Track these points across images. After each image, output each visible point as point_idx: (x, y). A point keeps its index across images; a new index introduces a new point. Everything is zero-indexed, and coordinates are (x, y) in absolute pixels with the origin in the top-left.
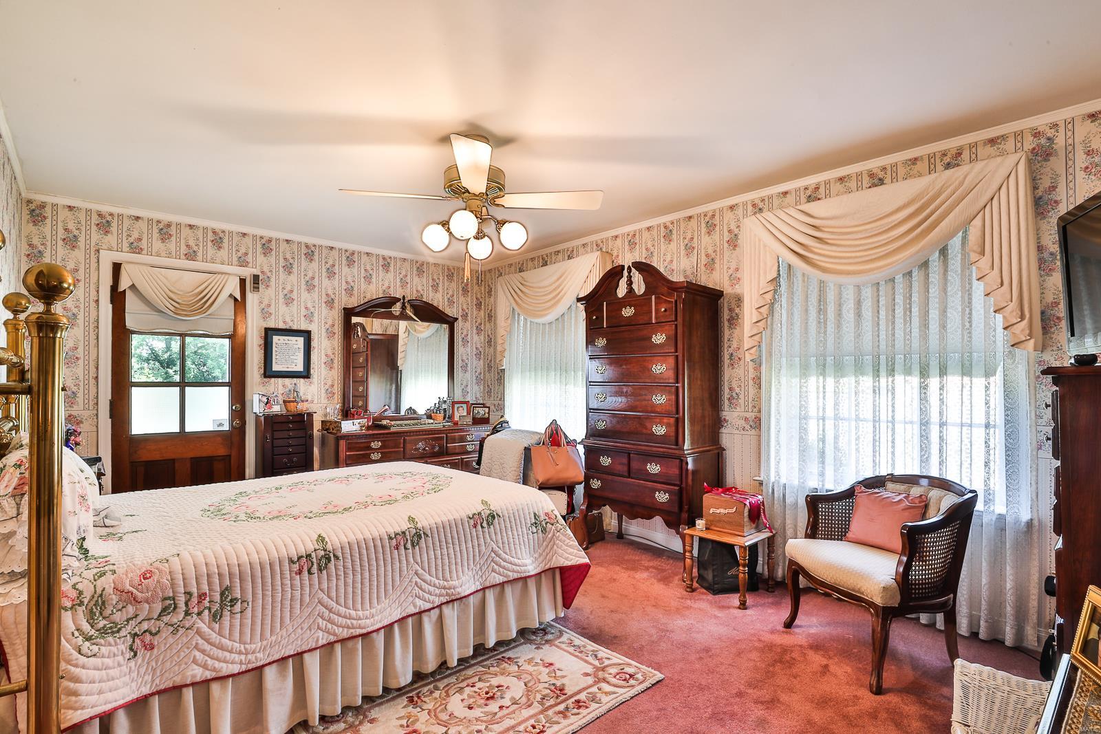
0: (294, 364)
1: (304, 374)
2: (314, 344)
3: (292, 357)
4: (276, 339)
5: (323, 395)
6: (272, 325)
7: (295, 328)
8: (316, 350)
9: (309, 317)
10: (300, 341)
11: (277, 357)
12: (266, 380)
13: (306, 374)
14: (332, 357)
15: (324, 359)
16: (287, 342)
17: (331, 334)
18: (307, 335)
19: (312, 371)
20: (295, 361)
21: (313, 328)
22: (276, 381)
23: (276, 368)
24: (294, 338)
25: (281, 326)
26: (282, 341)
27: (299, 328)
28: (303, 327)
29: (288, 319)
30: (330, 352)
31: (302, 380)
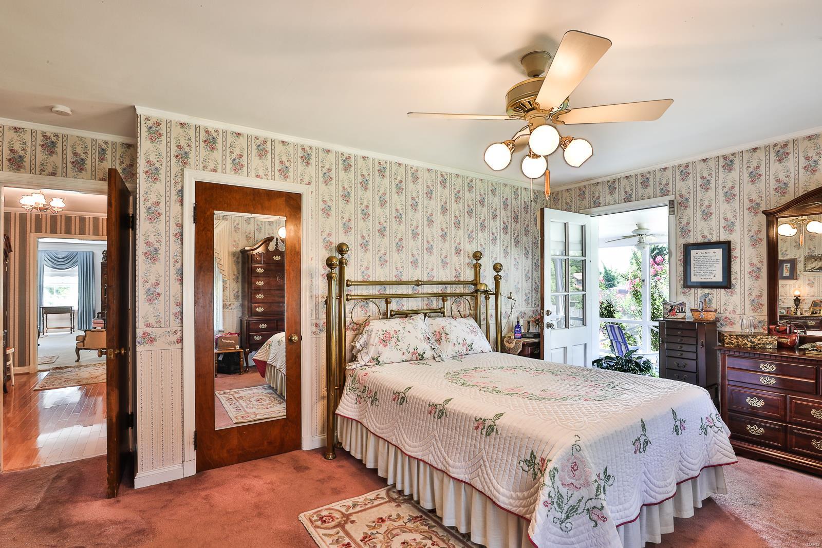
0: (712, 275)
1: (725, 284)
2: (736, 253)
3: (710, 269)
4: (693, 253)
5: (748, 306)
6: (691, 240)
7: (714, 240)
8: (738, 260)
9: (729, 228)
10: (718, 253)
11: (696, 269)
12: (687, 290)
13: (727, 284)
14: (759, 265)
15: (748, 268)
16: (704, 255)
17: (755, 242)
18: (727, 247)
19: (733, 281)
20: (713, 272)
21: (734, 238)
22: (696, 291)
23: (694, 279)
24: (711, 251)
25: (700, 240)
26: (700, 255)
27: (718, 240)
28: (723, 237)
29: (706, 233)
30: (755, 261)
31: (722, 291)
